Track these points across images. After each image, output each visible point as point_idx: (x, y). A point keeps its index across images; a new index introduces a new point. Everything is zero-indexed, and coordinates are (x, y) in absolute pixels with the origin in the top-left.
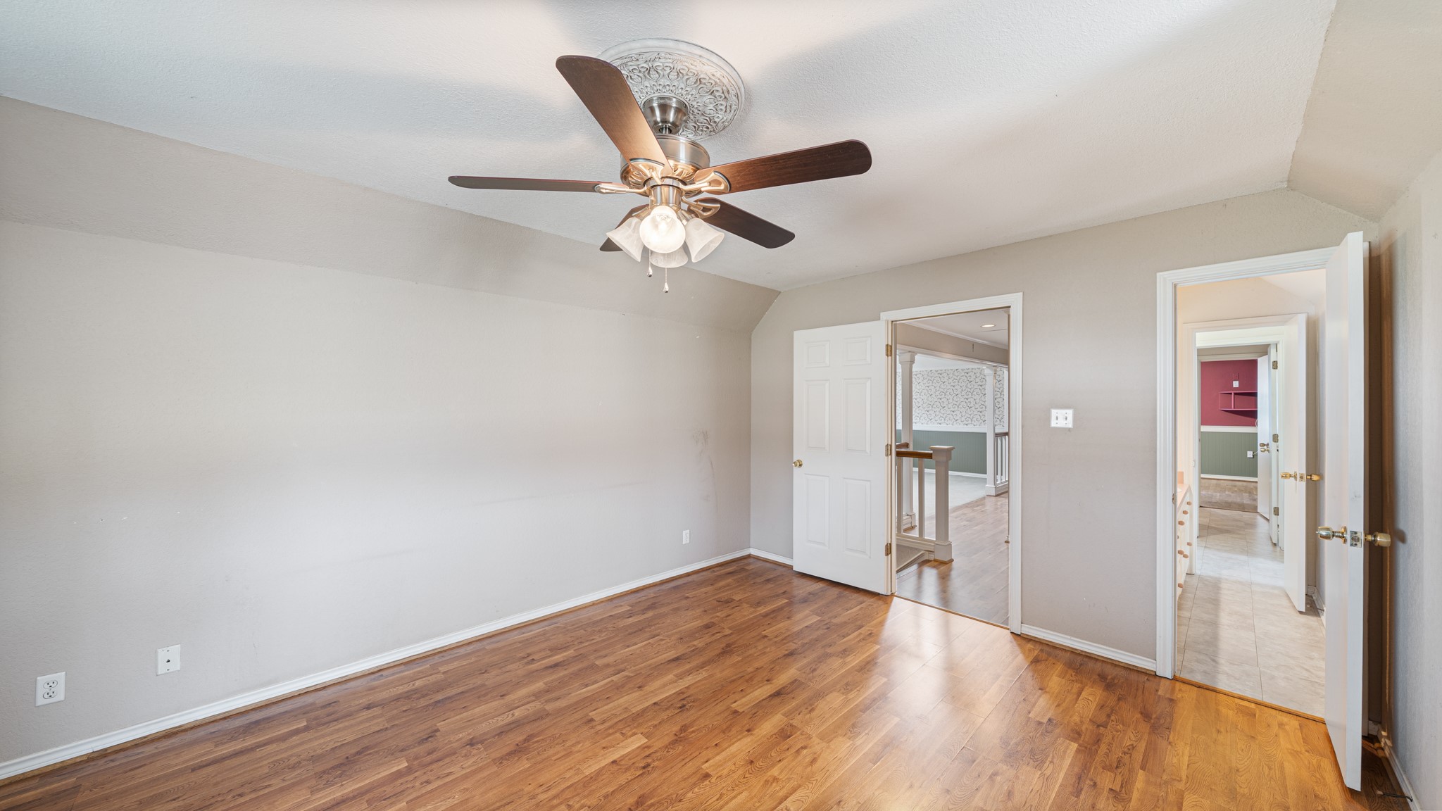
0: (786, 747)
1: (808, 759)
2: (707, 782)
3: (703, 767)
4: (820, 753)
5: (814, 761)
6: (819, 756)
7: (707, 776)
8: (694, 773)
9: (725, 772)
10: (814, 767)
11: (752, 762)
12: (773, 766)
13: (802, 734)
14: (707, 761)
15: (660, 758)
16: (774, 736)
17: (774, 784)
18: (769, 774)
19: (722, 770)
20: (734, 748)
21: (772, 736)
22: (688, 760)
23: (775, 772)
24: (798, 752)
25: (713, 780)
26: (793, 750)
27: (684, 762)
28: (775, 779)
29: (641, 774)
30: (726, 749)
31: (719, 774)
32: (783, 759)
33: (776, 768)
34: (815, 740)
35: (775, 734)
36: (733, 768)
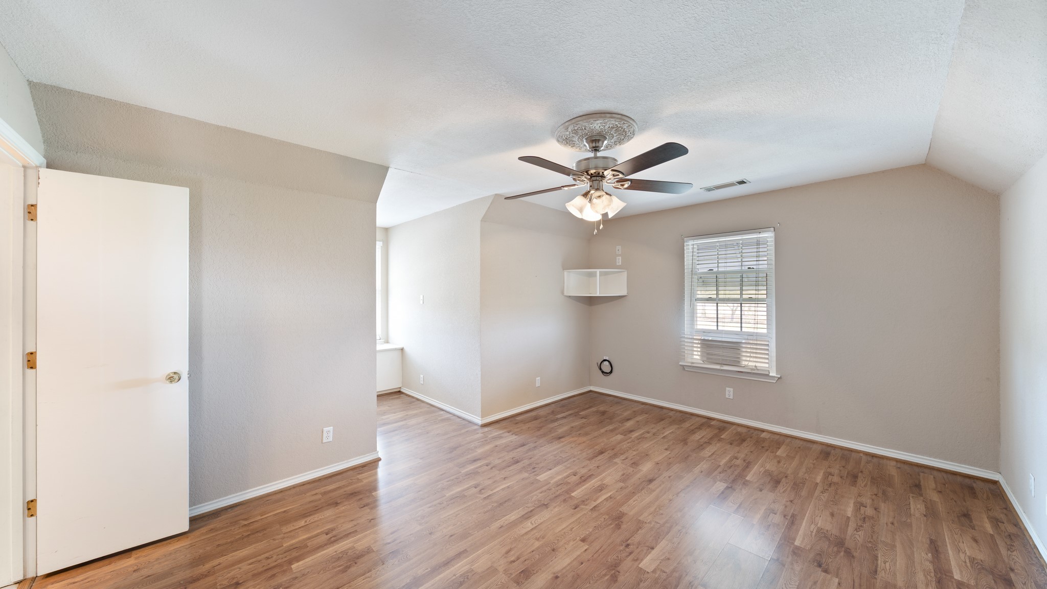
0: (526, 562)
1: (512, 552)
2: (582, 537)
3: (587, 547)
4: (501, 557)
5: (507, 552)
6: (503, 555)
7: (583, 540)
8: (593, 542)
9: (572, 543)
10: (509, 548)
11: (553, 550)
12: (538, 548)
13: (511, 574)
14: (586, 550)
15: (620, 551)
16: (535, 572)
17: (538, 536)
18: (541, 543)
19: (574, 544)
20: (567, 561)
21: (537, 572)
22: (600, 551)
23: (537, 544)
24: (518, 558)
25: (578, 538)
26: (522, 559)
27: (602, 549)
28: (537, 539)
29: (628, 540)
30: (574, 560)
31: (575, 542)
32: (530, 553)
33: (536, 547)
34: (501, 569)
35: (534, 574)
36: (566, 546)
